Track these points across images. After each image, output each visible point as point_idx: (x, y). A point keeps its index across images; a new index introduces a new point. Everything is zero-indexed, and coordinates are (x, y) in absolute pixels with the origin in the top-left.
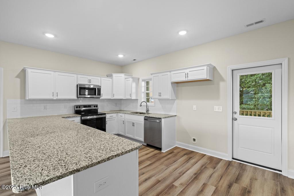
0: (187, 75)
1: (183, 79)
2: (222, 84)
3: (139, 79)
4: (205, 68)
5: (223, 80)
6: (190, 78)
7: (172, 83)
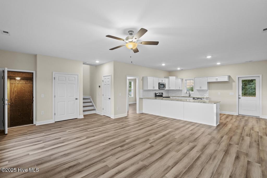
0: (217, 79)
1: (215, 81)
2: (233, 83)
3: (183, 79)
4: (227, 77)
5: (234, 81)
6: (218, 80)
7: (208, 82)
